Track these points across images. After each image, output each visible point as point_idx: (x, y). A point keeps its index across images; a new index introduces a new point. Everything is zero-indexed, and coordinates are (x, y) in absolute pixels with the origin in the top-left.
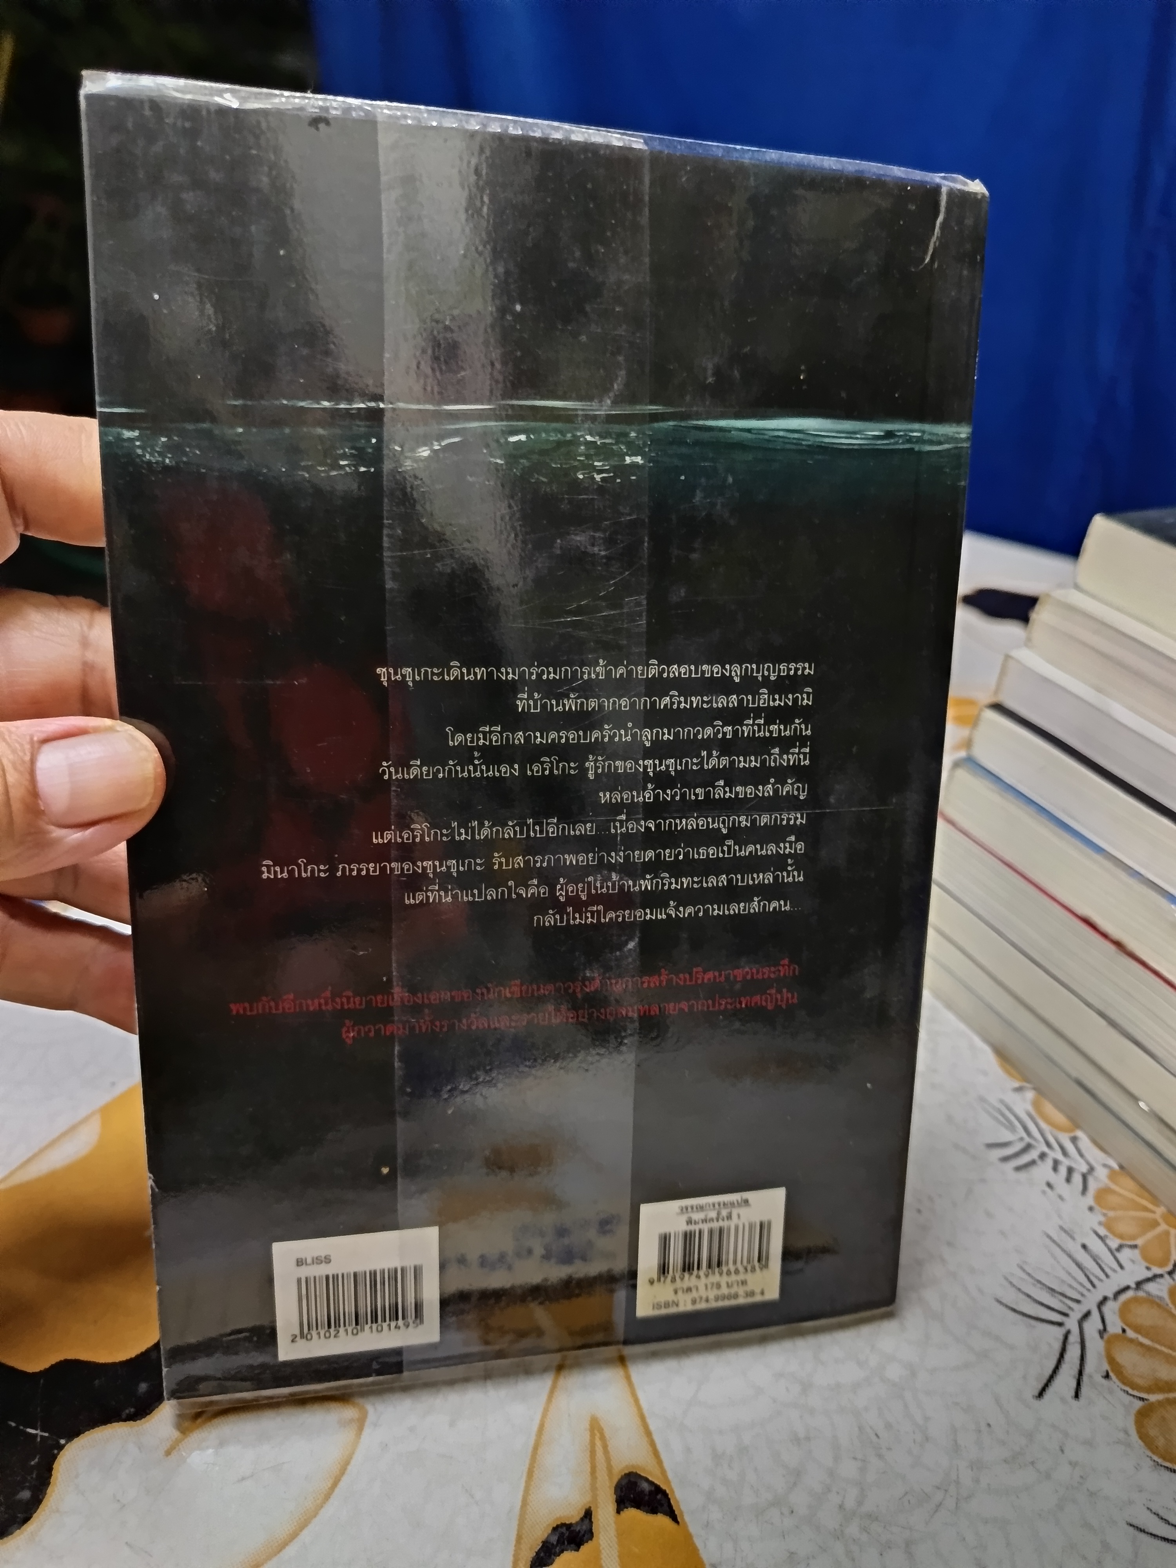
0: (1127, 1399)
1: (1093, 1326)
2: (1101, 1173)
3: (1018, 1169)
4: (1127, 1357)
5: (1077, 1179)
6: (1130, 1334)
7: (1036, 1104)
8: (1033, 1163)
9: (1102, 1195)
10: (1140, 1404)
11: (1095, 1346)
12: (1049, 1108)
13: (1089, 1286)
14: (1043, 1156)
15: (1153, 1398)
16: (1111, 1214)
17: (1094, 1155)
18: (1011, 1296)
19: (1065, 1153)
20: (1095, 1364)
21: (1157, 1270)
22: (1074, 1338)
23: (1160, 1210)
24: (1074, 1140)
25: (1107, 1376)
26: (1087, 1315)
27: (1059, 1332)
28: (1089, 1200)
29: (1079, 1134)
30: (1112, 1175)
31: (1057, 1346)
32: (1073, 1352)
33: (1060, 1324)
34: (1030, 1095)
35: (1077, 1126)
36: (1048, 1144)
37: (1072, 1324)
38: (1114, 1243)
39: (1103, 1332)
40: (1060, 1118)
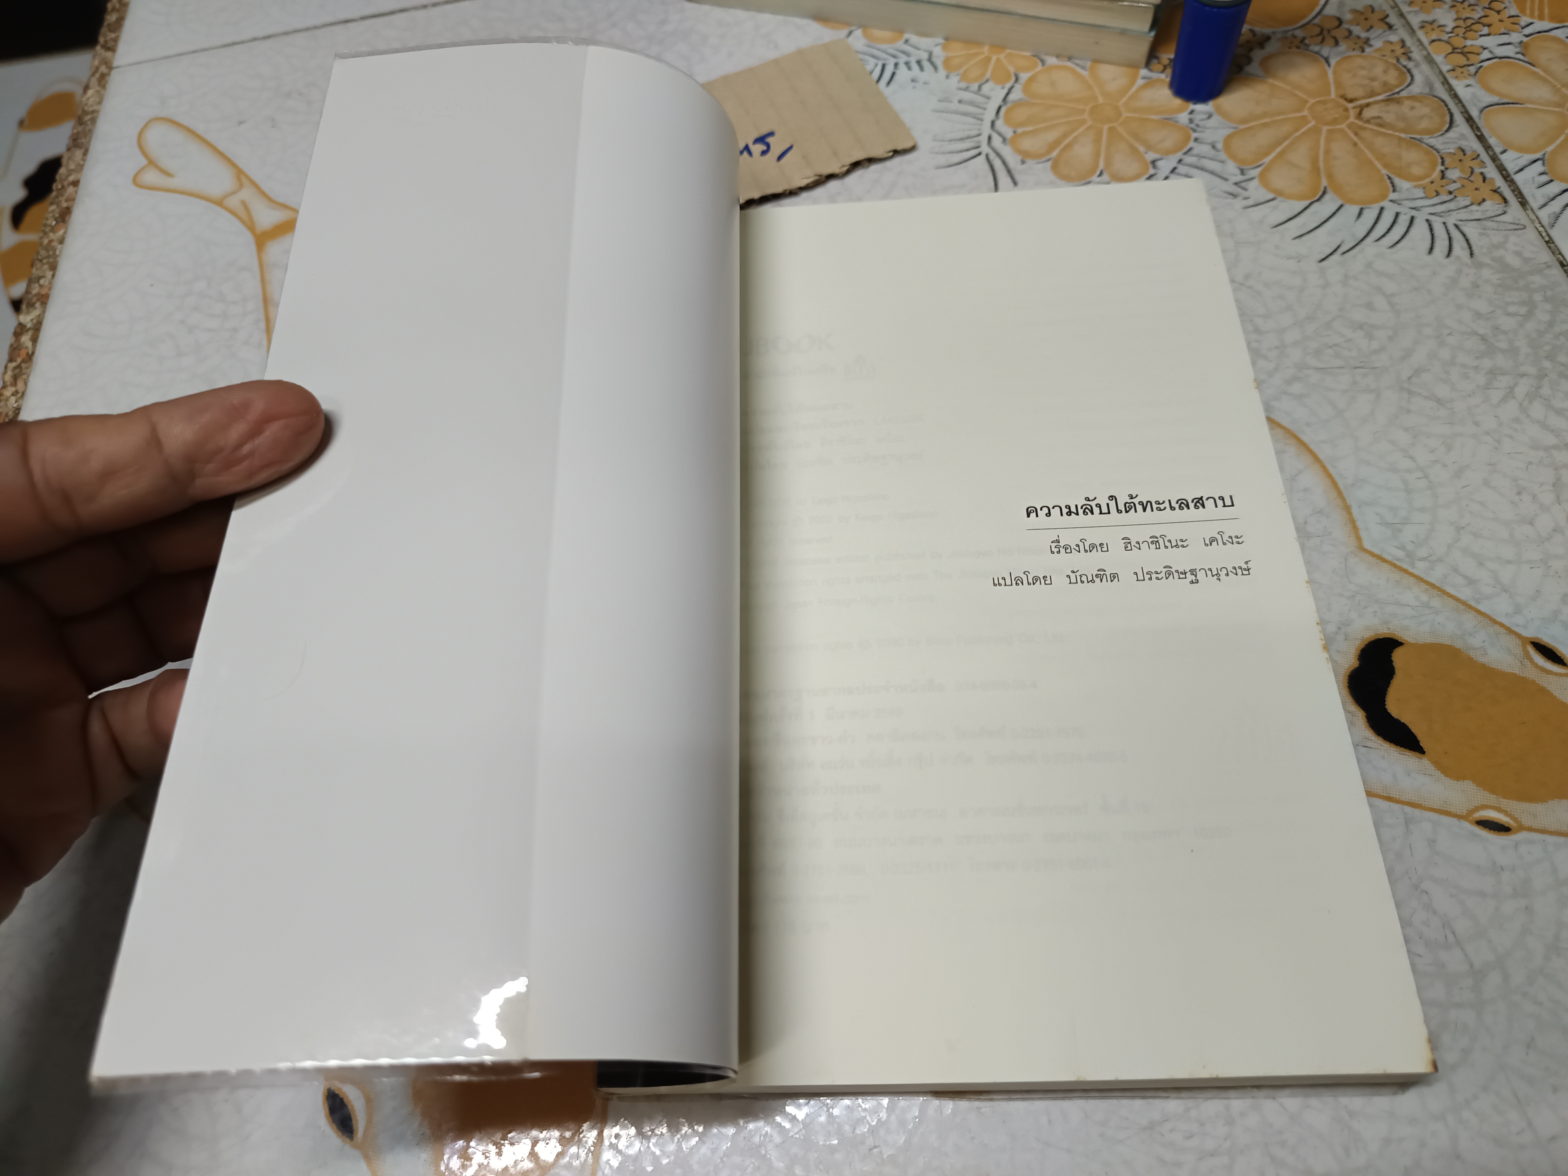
0: (1041, 166)
1: (997, 141)
2: (938, 52)
3: (889, 83)
4: (1027, 144)
5: (926, 64)
6: (1020, 130)
7: (866, 35)
8: (893, 74)
9: (947, 62)
10: (1049, 164)
11: (1007, 151)
12: (877, 33)
13: (979, 122)
14: (896, 65)
15: (1054, 154)
16: (961, 71)
17: (925, 42)
18: (943, 160)
19: (907, 54)
20: (1013, 160)
21: (1008, 85)
22: (992, 156)
23: (986, 49)
24: (907, 41)
25: (1023, 162)
26: (990, 138)
27: (982, 158)
28: (942, 72)
29: (906, 36)
30: (945, 47)
31: (986, 167)
32: (997, 164)
33: (980, 154)
34: (858, 33)
35: (901, 32)
36: (894, 56)
37: (985, 149)
38: (975, 86)
39: (1004, 140)
40: (887, 34)
